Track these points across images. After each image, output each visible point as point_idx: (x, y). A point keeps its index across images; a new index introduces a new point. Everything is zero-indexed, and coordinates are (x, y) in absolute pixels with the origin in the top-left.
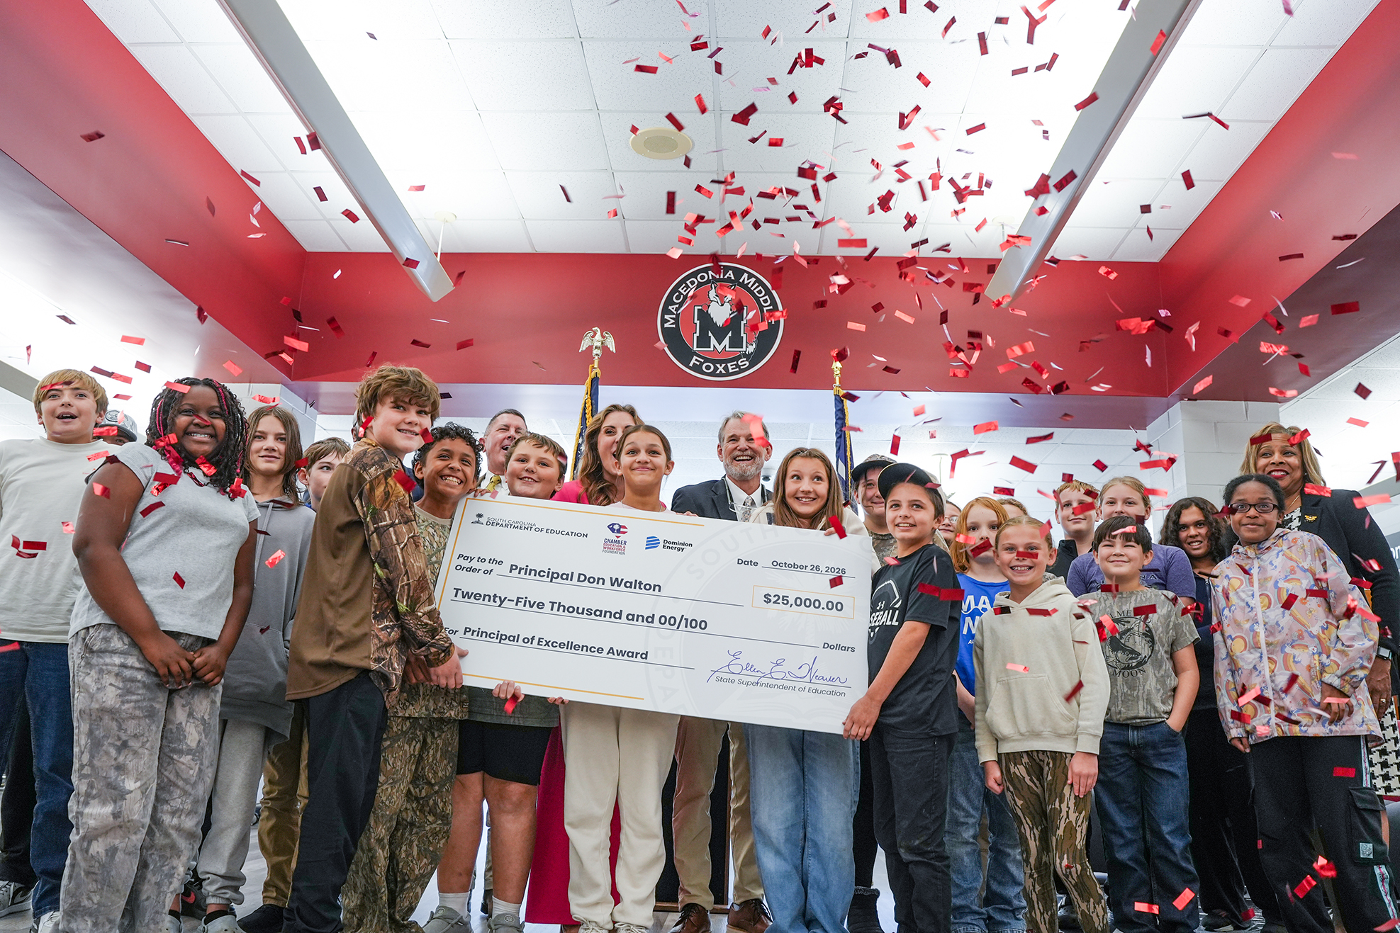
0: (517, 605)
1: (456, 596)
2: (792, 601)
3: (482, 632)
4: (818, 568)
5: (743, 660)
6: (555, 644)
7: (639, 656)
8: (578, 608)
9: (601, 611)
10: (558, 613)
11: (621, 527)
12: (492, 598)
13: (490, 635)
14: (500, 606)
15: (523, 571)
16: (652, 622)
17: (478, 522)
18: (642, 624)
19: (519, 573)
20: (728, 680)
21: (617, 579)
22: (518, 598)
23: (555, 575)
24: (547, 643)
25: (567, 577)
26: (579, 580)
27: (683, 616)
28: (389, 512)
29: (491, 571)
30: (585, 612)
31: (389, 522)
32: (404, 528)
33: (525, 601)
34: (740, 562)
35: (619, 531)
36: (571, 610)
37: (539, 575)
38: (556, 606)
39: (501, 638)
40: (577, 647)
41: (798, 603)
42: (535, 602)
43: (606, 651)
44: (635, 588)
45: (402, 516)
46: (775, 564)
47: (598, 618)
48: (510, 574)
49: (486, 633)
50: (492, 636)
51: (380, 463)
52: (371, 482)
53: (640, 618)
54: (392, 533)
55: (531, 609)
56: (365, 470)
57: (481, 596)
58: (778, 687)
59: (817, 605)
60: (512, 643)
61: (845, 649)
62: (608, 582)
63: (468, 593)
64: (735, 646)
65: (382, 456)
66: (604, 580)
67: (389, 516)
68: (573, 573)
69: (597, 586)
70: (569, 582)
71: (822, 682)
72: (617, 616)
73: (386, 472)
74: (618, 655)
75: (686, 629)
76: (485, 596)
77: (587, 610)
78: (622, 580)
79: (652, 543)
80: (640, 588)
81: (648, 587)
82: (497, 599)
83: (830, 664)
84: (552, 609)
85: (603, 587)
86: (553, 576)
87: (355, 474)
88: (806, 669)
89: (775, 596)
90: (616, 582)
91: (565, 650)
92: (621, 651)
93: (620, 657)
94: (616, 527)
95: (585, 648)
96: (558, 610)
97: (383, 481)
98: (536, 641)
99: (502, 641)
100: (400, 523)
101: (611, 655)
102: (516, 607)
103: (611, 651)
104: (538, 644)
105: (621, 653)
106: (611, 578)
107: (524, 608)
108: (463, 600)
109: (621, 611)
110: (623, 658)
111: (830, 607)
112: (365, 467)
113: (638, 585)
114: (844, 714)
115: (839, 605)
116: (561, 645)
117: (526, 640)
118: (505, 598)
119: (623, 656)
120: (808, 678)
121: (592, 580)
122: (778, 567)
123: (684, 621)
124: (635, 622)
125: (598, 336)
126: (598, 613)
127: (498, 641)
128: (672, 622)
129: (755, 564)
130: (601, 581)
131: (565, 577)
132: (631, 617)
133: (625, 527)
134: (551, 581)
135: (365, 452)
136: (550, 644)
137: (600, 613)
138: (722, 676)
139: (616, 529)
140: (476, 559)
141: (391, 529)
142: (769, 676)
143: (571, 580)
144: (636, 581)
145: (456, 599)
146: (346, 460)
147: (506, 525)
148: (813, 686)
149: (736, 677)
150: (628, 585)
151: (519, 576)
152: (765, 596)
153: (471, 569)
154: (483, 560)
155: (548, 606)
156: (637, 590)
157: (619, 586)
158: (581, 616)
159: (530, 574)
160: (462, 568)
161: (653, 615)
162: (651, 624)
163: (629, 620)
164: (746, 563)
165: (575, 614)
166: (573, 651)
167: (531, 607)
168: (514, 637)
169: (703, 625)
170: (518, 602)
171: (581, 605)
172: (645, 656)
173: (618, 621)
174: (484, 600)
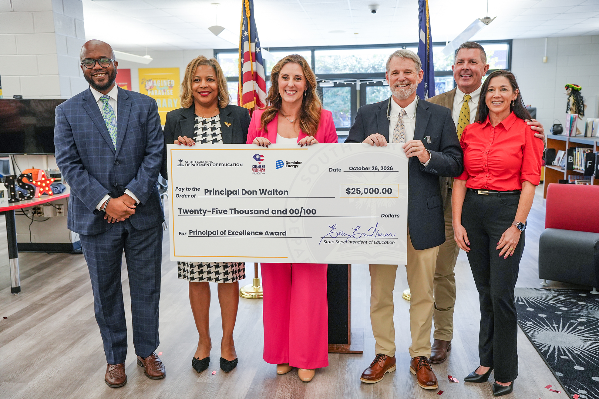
0: (213, 213)
1: (180, 213)
3: (199, 232)
4: (376, 168)
5: (338, 229)
6: (237, 233)
7: (282, 234)
8: (245, 210)
9: (258, 211)
10: (235, 215)
12: (199, 211)
14: (204, 215)
15: (212, 193)
16: (286, 213)
17: (181, 165)
18: (281, 215)
19: (210, 194)
20: (330, 242)
21: (263, 190)
22: (213, 209)
23: (230, 193)
24: (233, 233)
25: (236, 192)
26: (243, 194)
27: (302, 208)
29: (195, 195)
30: (249, 212)
33: (217, 210)
34: (331, 170)
36: (242, 212)
37: (221, 194)
38: (233, 211)
39: (209, 233)
40: (248, 233)
41: (366, 191)
42: (222, 210)
43: (264, 233)
44: (274, 194)
46: (351, 168)
47: (257, 215)
48: (205, 196)
49: (201, 232)
50: (204, 233)
53: (279, 212)
55: (220, 215)
57: (193, 211)
58: (358, 243)
59: (377, 190)
60: (215, 236)
61: (394, 216)
62: (258, 192)
63: (186, 210)
68: (238, 190)
69: (253, 196)
70: (237, 195)
71: (381, 237)
72: (267, 212)
74: (271, 235)
75: (305, 215)
76: (195, 210)
77: (251, 211)
78: (266, 190)
79: (279, 164)
80: (277, 194)
81: (281, 193)
82: (202, 212)
84: (232, 213)
85: (256, 196)
86: (229, 193)
88: (372, 230)
89: (352, 189)
90: (263, 192)
91: (242, 235)
92: (272, 232)
93: (272, 236)
95: (253, 233)
96: (235, 213)
98: (227, 233)
99: (210, 235)
101: (267, 236)
102: (213, 215)
103: (267, 233)
104: (229, 234)
105: (272, 233)
106: (260, 190)
107: (217, 215)
108: (185, 215)
109: (268, 209)
111: (384, 191)
113: (275, 192)
115: (390, 191)
116: (240, 233)
117: (222, 233)
118: (206, 210)
119: (273, 235)
121: (250, 193)
122: (353, 170)
123: (303, 211)
124: (277, 215)
126: (256, 212)
127: (208, 235)
128: (297, 212)
129: (340, 170)
130: (255, 192)
131: (235, 193)
132: (275, 212)
134: (228, 196)
136: (234, 233)
137: (257, 212)
138: (327, 240)
139: (258, 158)
140: (185, 189)
142: (352, 237)
143: (239, 194)
144: (274, 190)
145: (180, 215)
147: (197, 165)
148: (377, 240)
149: (335, 240)
150: (270, 193)
151: (210, 196)
152: (347, 190)
153: (184, 196)
154: (189, 189)
155: (229, 211)
156: (275, 195)
157: (265, 194)
158: (247, 215)
159: (216, 194)
160: (180, 196)
161: (286, 209)
162: (285, 215)
163: (273, 214)
164: (334, 170)
165: (244, 214)
166: (247, 235)
167: (221, 213)
168: (215, 232)
169: (313, 212)
170: (213, 211)
171: (247, 209)
172: (285, 233)
173: (267, 215)
174: (195, 213)
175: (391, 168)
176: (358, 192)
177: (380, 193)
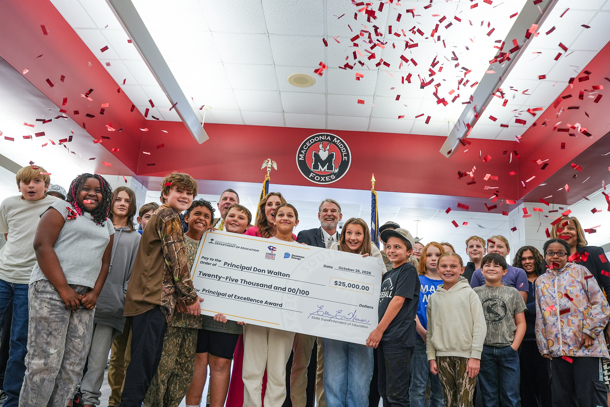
0: (226, 280)
1: (200, 275)
2: (347, 285)
3: (210, 291)
4: (359, 271)
5: (324, 310)
6: (242, 298)
7: (278, 305)
8: (253, 283)
9: (263, 285)
10: (244, 284)
11: (274, 248)
12: (216, 277)
13: (213, 293)
14: (219, 280)
15: (230, 265)
16: (285, 291)
17: (211, 243)
18: (281, 291)
19: (228, 266)
20: (317, 318)
21: (270, 271)
22: (227, 277)
24: (238, 298)
25: (249, 269)
26: (254, 271)
27: (298, 289)
28: (172, 237)
29: (216, 264)
30: (256, 284)
31: (172, 241)
32: (179, 244)
33: (230, 278)
34: (325, 266)
35: (272, 250)
36: (250, 283)
37: (237, 267)
38: (243, 281)
39: (219, 294)
40: (251, 300)
41: (349, 286)
42: (234, 279)
43: (264, 302)
45: (178, 239)
46: (340, 268)
47: (262, 288)
48: (224, 266)
49: (212, 292)
50: (215, 293)
51: (170, 215)
52: (165, 223)
53: (280, 289)
54: (174, 246)
56: (163, 218)
57: (211, 275)
58: (339, 322)
59: (357, 287)
60: (223, 297)
61: (369, 307)
62: (266, 272)
63: (205, 274)
64: (321, 303)
65: (171, 212)
66: (265, 271)
67: (173, 238)
68: (251, 267)
69: (262, 273)
70: (249, 271)
71: (358, 321)
72: (270, 287)
73: (172, 219)
74: (269, 304)
75: (299, 295)
76: (212, 275)
77: (257, 284)
78: (273, 271)
79: (287, 255)
81: (284, 275)
82: (218, 277)
83: (362, 313)
84: (241, 283)
85: (264, 274)
86: (243, 268)
87: (159, 219)
88: (351, 315)
89: (339, 282)
90: (270, 272)
91: (246, 301)
92: (271, 303)
94: (272, 248)
95: (255, 301)
96: (244, 283)
97: (171, 223)
98: (233, 296)
99: (219, 296)
100: (177, 242)
101: (266, 304)
102: (226, 281)
103: (266, 302)
104: (235, 298)
105: (271, 304)
106: (268, 270)
107: (229, 282)
108: (203, 277)
109: (272, 285)
110: (271, 306)
111: (363, 288)
112: (163, 217)
113: (280, 274)
114: (367, 336)
115: (367, 288)
116: (245, 299)
117: (229, 296)
118: (221, 277)
119: (271, 305)
120: (352, 320)
121: (259, 271)
122: (341, 269)
123: (299, 291)
124: (277, 290)
125: (270, 163)
126: (261, 285)
127: (217, 295)
128: (294, 291)
129: (332, 267)
130: (264, 271)
132: (276, 288)
133: (275, 248)
134: (242, 270)
135: (164, 210)
136: (240, 298)
137: (262, 285)
138: (314, 316)
139: (271, 248)
140: (210, 259)
141: (173, 244)
142: (335, 317)
143: (251, 270)
144: (279, 272)
145: (200, 276)
146: (155, 213)
147: (223, 245)
148: (354, 323)
149: (321, 317)
150: (275, 273)
151: (228, 267)
152: (335, 282)
153: (207, 264)
154: (213, 260)
155: (240, 281)
156: (279, 276)
157: (271, 274)
158: (254, 286)
159: (233, 267)
160: (203, 263)
161: (286, 287)
162: (284, 292)
163: (275, 289)
164: (328, 267)
165: (251, 285)
166: (250, 301)
167: (232, 281)
168: (224, 294)
169: (307, 293)
170: (227, 279)
171: (254, 281)
172: (281, 305)
173: (270, 289)
174: (212, 277)
175: (370, 273)
176: (344, 285)
177: (360, 289)
